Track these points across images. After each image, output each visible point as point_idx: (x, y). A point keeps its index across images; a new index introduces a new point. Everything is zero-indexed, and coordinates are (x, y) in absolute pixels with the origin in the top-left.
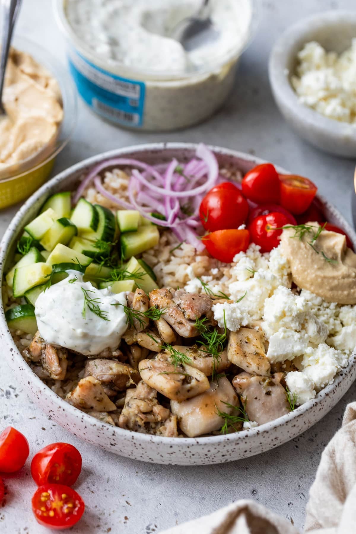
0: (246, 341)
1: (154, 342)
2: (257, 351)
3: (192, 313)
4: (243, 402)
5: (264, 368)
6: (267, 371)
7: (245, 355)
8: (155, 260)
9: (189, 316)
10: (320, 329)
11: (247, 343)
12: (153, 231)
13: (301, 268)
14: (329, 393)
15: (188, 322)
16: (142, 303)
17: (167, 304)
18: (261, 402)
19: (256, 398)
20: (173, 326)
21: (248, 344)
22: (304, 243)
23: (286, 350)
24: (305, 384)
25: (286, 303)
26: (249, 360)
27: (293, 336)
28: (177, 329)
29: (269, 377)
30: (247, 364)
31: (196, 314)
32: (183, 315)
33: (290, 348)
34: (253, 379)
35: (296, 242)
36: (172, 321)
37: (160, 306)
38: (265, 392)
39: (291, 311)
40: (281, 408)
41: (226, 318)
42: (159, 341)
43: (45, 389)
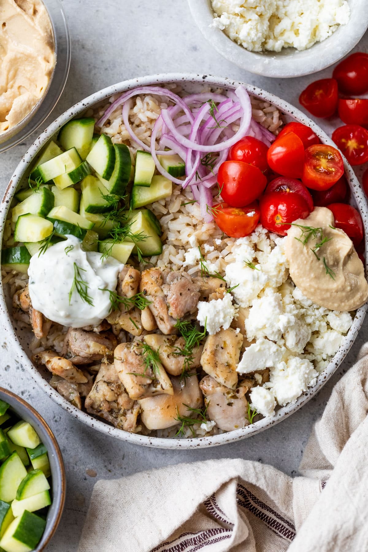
0: (223, 346)
1: (135, 327)
2: (229, 362)
3: (175, 312)
4: (206, 405)
5: (231, 383)
6: (233, 386)
7: (216, 365)
8: (165, 211)
9: (172, 314)
10: (300, 340)
11: (222, 348)
12: (166, 187)
13: (298, 274)
14: (289, 412)
15: (170, 319)
16: (130, 289)
17: (156, 292)
18: (222, 409)
19: (218, 405)
20: (156, 318)
21: (223, 350)
22: (307, 248)
23: (257, 366)
24: (265, 407)
25: (268, 319)
26: (218, 372)
27: (269, 349)
28: (158, 323)
29: (234, 391)
30: (216, 376)
31: (178, 314)
32: (166, 311)
33: (262, 363)
34: (219, 389)
35: (299, 245)
36: (156, 313)
37: (148, 293)
38: (227, 402)
39: (272, 326)
40: (240, 418)
41: (208, 322)
42: (140, 327)
43: (22, 356)
